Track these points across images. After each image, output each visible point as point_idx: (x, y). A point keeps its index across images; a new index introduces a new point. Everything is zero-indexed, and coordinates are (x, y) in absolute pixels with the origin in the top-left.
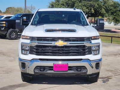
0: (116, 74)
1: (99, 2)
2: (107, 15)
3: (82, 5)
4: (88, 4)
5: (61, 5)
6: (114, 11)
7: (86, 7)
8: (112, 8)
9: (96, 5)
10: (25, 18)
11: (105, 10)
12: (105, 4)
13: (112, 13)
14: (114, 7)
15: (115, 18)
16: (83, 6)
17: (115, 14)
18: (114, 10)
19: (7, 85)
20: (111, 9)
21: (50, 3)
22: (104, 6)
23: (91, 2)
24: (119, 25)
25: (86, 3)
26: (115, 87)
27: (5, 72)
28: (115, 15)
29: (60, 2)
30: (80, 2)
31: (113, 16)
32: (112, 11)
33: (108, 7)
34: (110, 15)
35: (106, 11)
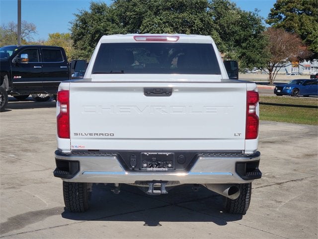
0: (260, 184)
1: (206, 14)
2: (224, 47)
3: (161, 22)
4: (177, 20)
5: (108, 20)
6: (242, 36)
7: (172, 26)
8: (237, 28)
9: (198, 22)
10: (25, 56)
11: (220, 33)
12: (219, 18)
13: (238, 43)
14: (241, 26)
15: (244, 54)
16: (164, 23)
17: (244, 45)
18: (243, 34)
19: (24, 212)
20: (233, 33)
21: (77, 16)
22: (217, 23)
23: (185, 14)
24: (253, 71)
25: (173, 16)
26: (260, 209)
27: (6, 186)
28: (245, 48)
29: (105, 13)
30: (156, 14)
31: (240, 50)
32: (237, 37)
33: (228, 27)
34: (232, 48)
35: (221, 37)
